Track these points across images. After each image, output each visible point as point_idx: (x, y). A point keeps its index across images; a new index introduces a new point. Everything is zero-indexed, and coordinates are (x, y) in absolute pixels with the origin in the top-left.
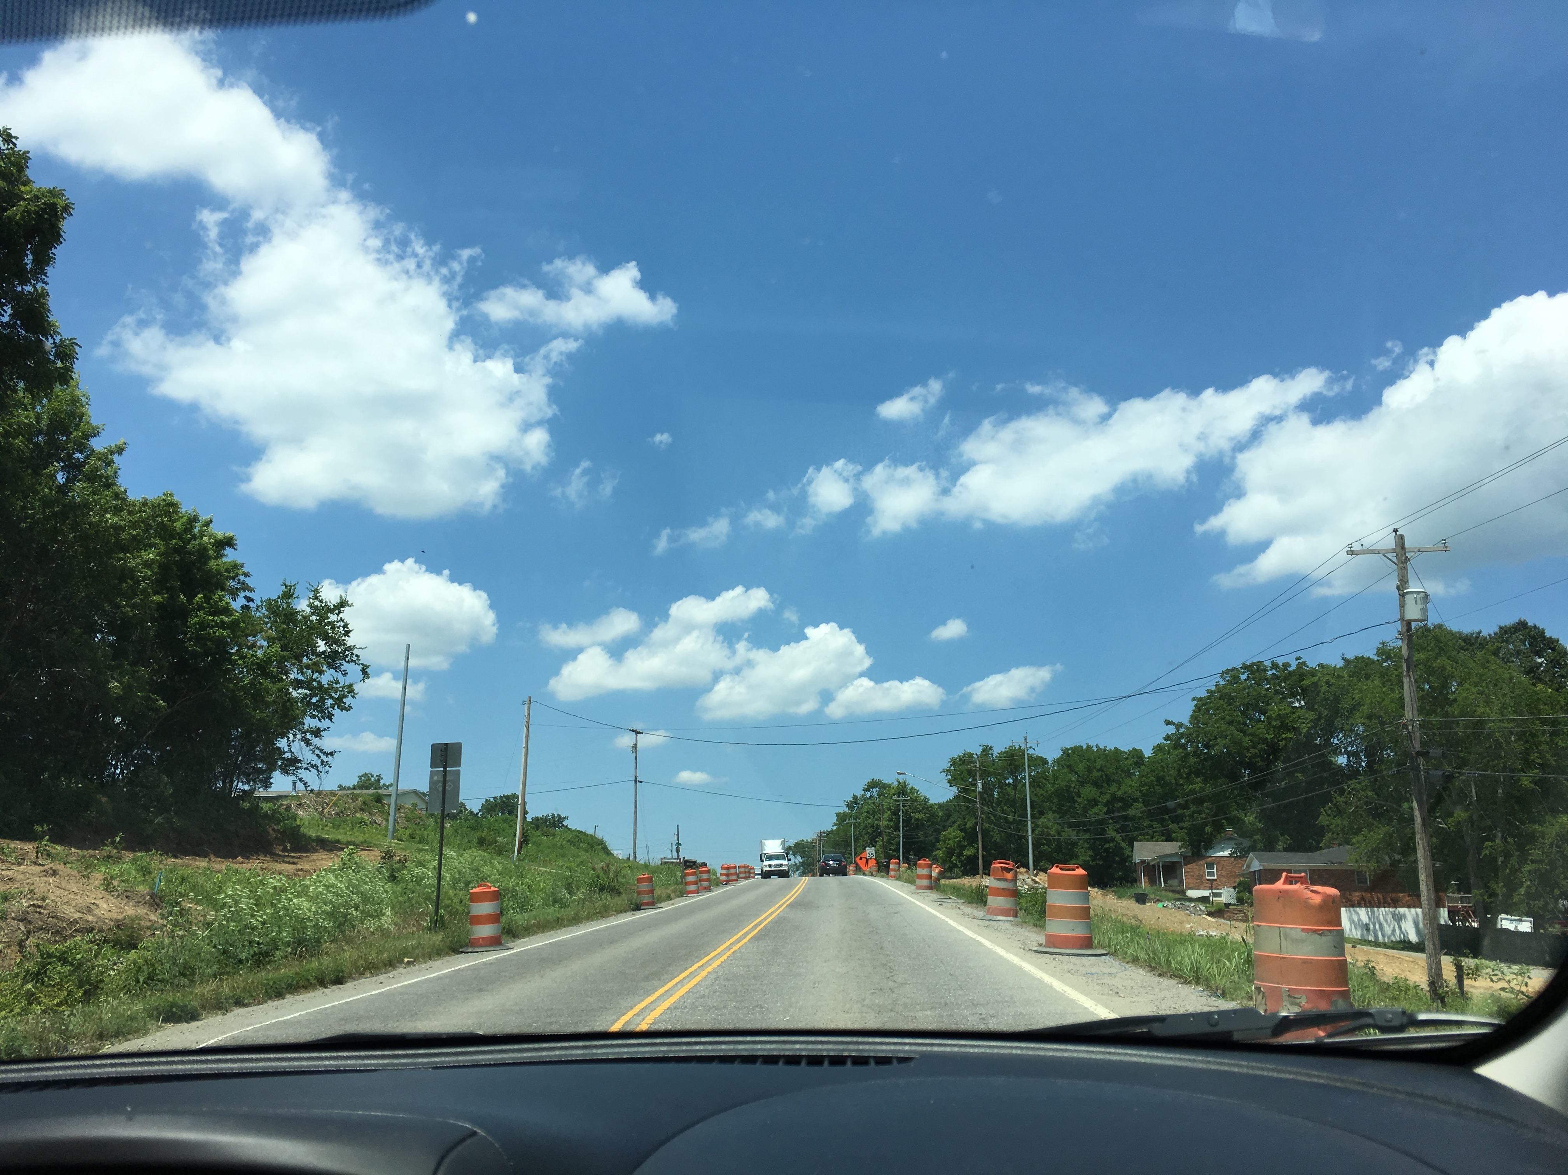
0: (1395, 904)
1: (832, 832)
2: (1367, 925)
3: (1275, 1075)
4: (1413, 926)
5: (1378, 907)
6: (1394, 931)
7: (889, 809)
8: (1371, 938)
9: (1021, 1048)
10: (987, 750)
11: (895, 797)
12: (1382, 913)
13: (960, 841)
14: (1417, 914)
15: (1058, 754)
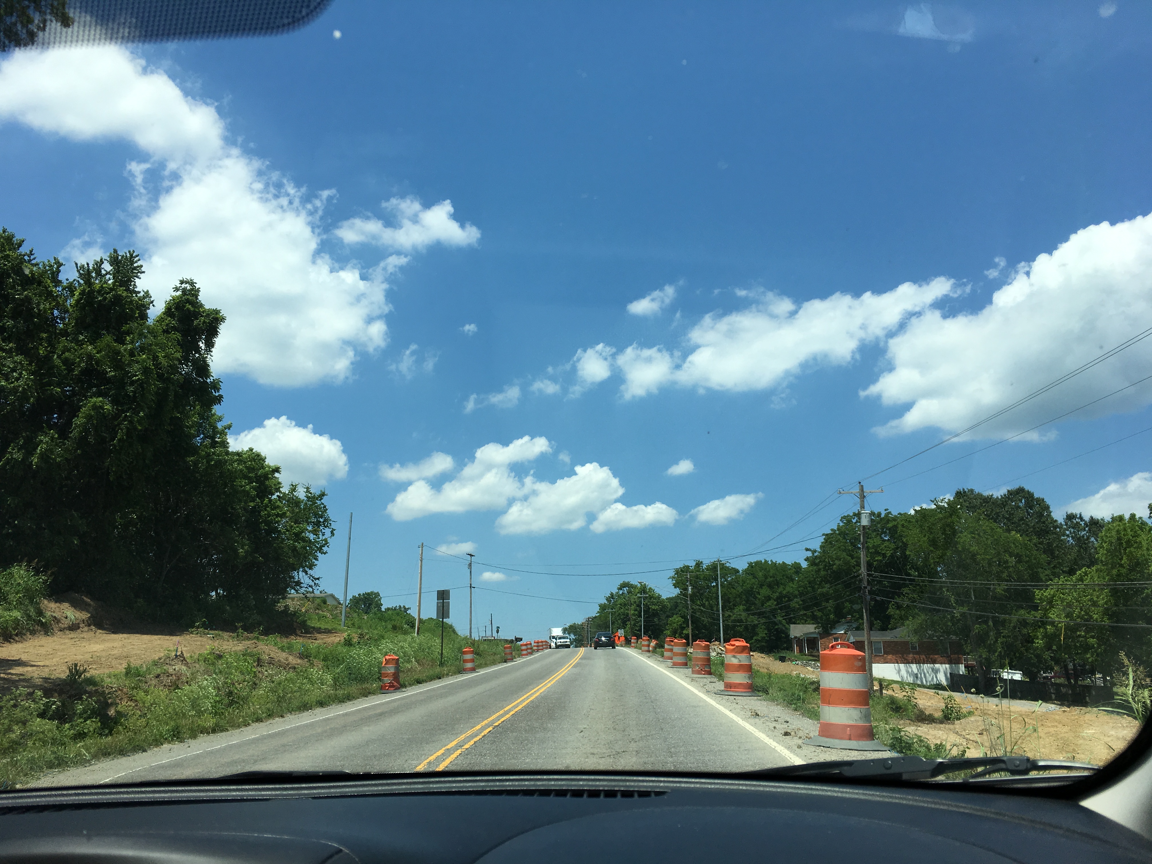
0: (934, 662)
1: (596, 617)
2: (916, 674)
4: (943, 675)
5: (924, 663)
6: (933, 678)
7: (635, 602)
8: (919, 682)
9: (746, 785)
10: (699, 564)
11: (639, 595)
12: (926, 666)
13: (681, 625)
14: (946, 669)
15: (746, 566)
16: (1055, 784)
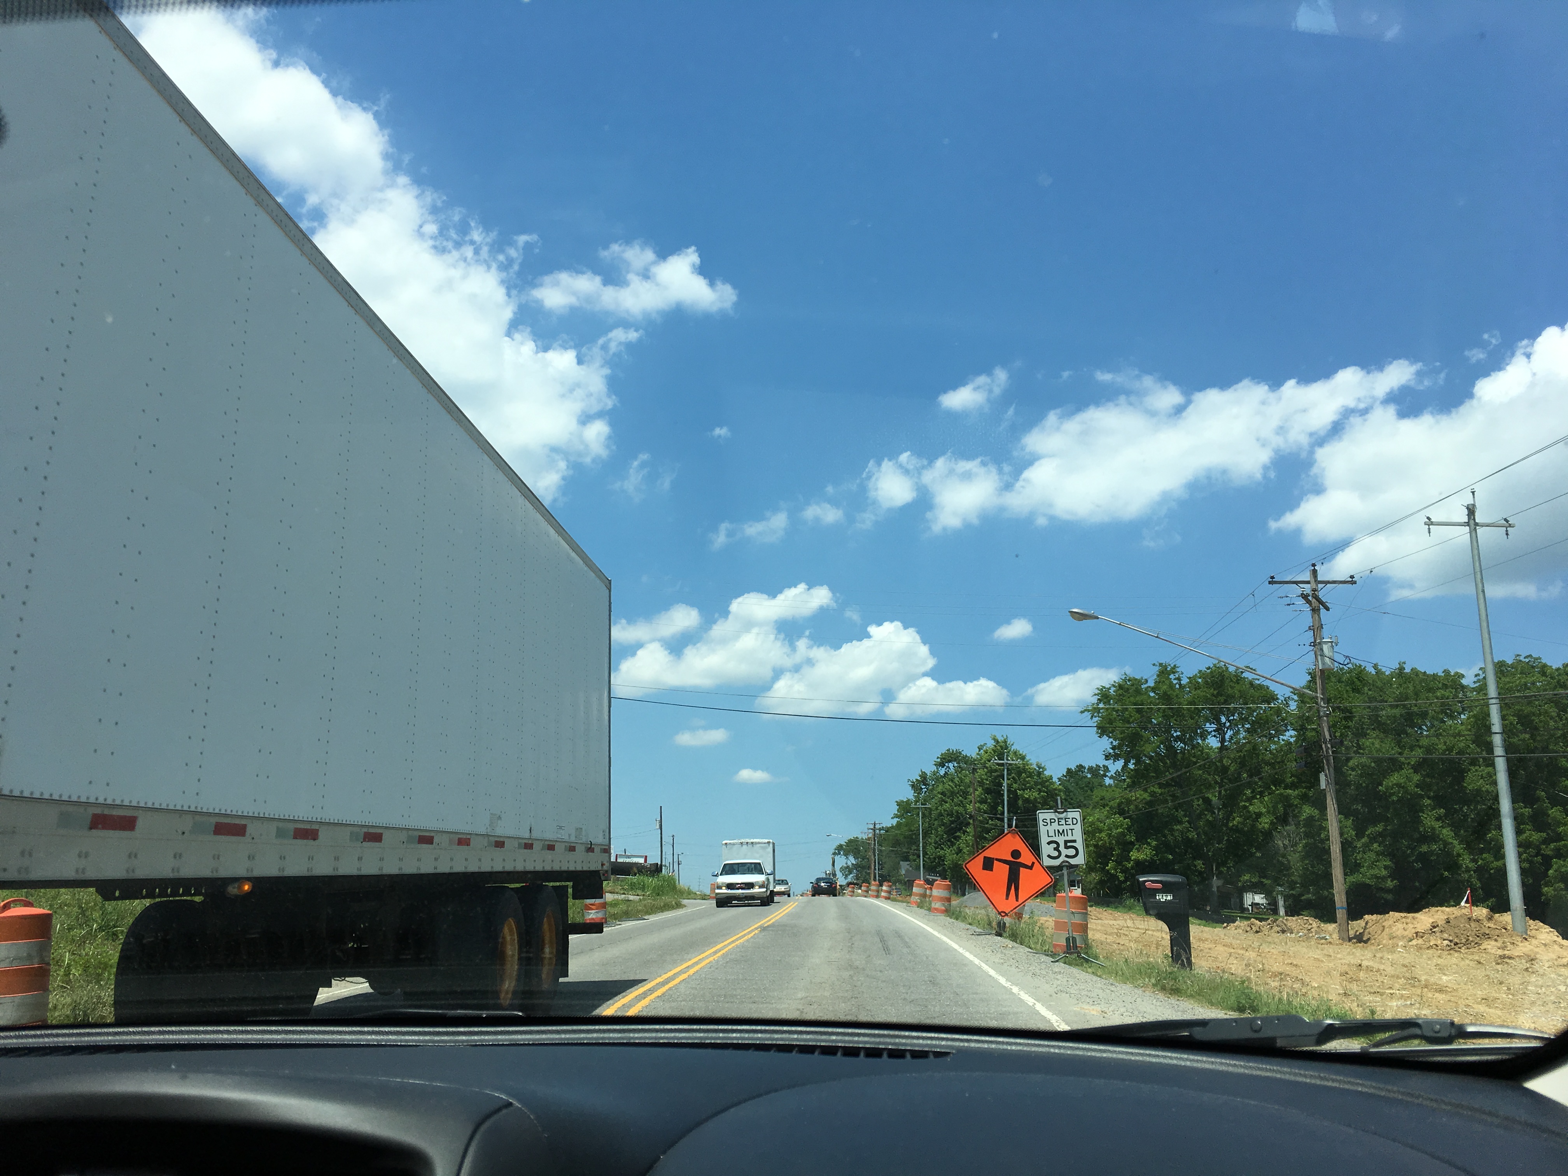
3: (1318, 1082)
9: (1059, 1047)
16: (1490, 1058)
